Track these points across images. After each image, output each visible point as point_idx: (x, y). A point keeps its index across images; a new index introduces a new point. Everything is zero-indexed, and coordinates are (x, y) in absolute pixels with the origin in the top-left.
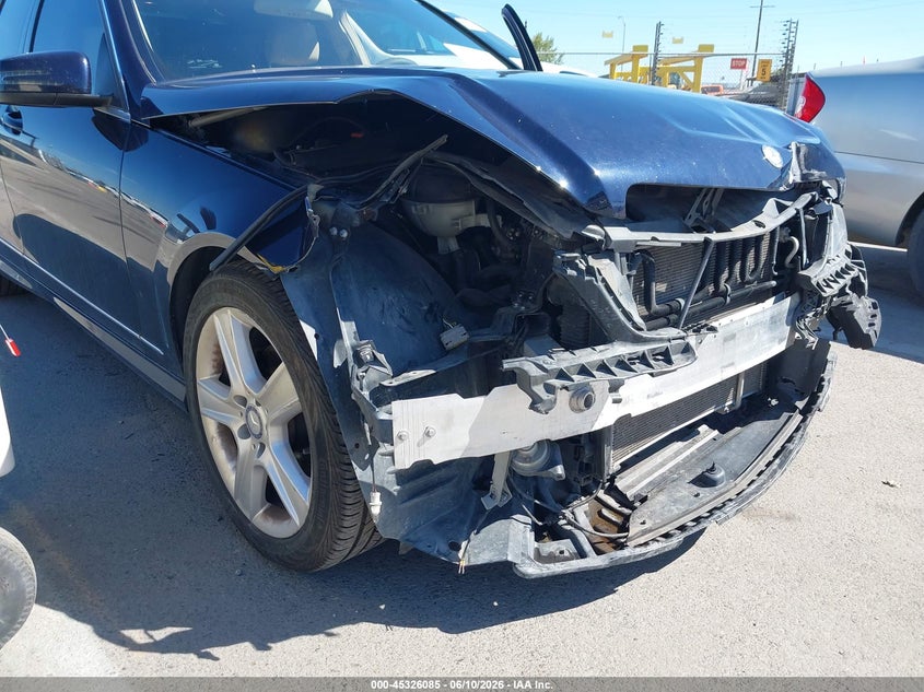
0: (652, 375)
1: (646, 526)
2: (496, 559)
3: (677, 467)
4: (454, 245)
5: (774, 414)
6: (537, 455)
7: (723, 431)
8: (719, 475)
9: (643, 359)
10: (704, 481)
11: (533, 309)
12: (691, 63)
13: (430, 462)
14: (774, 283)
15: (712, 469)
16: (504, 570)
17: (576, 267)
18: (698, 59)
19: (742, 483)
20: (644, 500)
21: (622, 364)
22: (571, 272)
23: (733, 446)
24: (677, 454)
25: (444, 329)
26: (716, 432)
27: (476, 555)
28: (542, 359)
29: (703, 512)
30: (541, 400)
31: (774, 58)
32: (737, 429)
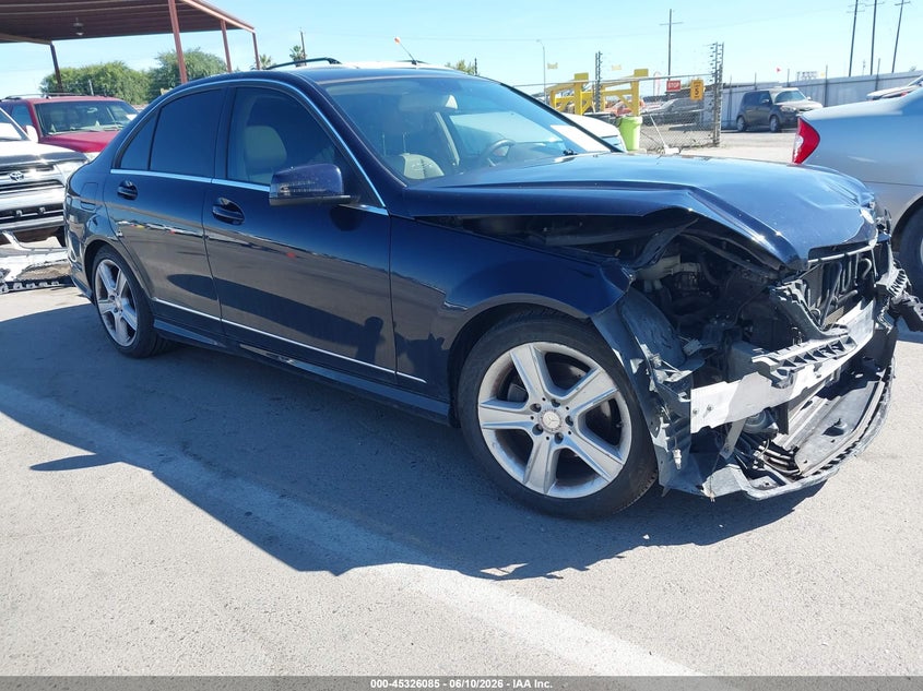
0: (835, 358)
1: (809, 464)
2: (733, 491)
3: (809, 425)
4: (658, 285)
5: (861, 384)
6: (760, 420)
7: (831, 398)
8: (844, 426)
9: (827, 349)
10: (834, 431)
11: (732, 325)
12: (628, 86)
13: (708, 427)
14: (856, 291)
15: (839, 423)
16: (740, 496)
17: (785, 296)
18: (635, 83)
19: (861, 429)
20: (796, 450)
21: (817, 353)
22: (783, 299)
23: (843, 407)
24: (805, 417)
25: (685, 343)
26: (826, 400)
27: (718, 490)
28: (773, 354)
29: (842, 451)
30: (780, 380)
31: (703, 78)
32: (839, 397)
